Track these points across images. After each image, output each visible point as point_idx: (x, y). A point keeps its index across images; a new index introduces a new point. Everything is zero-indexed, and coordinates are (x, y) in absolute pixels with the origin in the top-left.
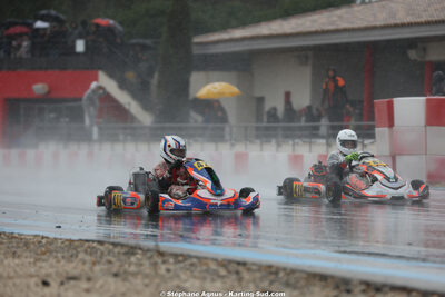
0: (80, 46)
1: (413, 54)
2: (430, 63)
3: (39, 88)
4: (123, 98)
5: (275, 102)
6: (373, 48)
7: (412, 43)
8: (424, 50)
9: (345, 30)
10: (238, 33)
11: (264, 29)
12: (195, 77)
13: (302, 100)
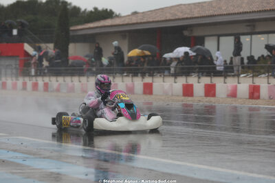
0: (15, 32)
2: (195, 37)
8: (192, 30)
9: (153, 22)
12: (71, 46)
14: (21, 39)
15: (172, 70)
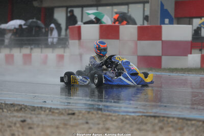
8: (42, 1)
15: (7, 41)
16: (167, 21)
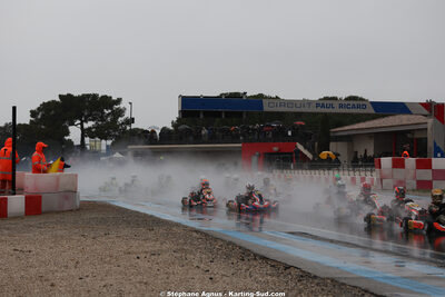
0: (290, 133)
1: (409, 136)
2: (417, 139)
3: (276, 149)
4: (306, 152)
5: (361, 153)
6: (396, 133)
7: (409, 131)
8: (414, 134)
10: (347, 128)
11: (356, 126)
12: (332, 144)
13: (371, 153)
14: (294, 138)
16: (439, 155)
